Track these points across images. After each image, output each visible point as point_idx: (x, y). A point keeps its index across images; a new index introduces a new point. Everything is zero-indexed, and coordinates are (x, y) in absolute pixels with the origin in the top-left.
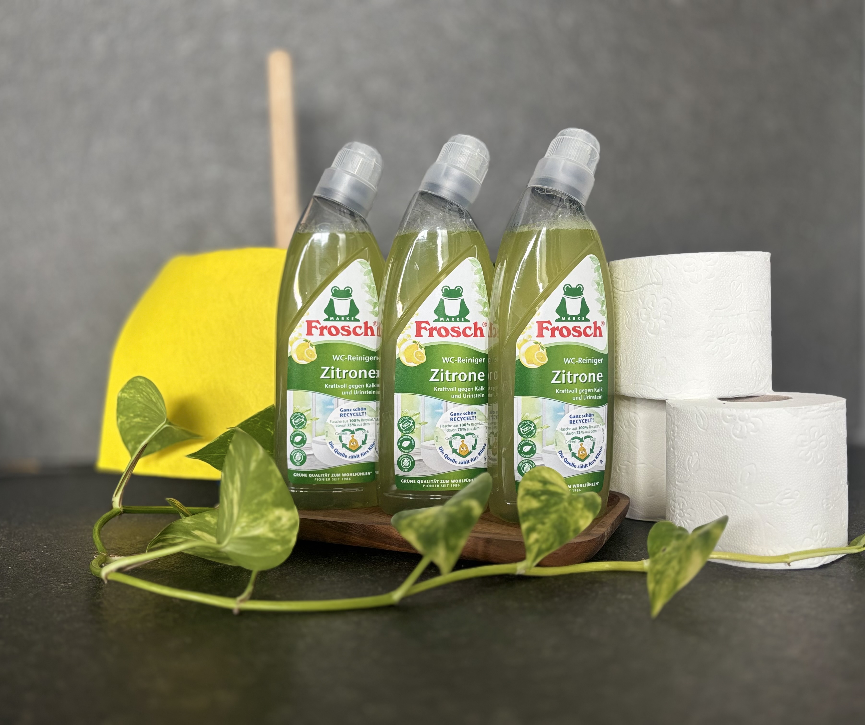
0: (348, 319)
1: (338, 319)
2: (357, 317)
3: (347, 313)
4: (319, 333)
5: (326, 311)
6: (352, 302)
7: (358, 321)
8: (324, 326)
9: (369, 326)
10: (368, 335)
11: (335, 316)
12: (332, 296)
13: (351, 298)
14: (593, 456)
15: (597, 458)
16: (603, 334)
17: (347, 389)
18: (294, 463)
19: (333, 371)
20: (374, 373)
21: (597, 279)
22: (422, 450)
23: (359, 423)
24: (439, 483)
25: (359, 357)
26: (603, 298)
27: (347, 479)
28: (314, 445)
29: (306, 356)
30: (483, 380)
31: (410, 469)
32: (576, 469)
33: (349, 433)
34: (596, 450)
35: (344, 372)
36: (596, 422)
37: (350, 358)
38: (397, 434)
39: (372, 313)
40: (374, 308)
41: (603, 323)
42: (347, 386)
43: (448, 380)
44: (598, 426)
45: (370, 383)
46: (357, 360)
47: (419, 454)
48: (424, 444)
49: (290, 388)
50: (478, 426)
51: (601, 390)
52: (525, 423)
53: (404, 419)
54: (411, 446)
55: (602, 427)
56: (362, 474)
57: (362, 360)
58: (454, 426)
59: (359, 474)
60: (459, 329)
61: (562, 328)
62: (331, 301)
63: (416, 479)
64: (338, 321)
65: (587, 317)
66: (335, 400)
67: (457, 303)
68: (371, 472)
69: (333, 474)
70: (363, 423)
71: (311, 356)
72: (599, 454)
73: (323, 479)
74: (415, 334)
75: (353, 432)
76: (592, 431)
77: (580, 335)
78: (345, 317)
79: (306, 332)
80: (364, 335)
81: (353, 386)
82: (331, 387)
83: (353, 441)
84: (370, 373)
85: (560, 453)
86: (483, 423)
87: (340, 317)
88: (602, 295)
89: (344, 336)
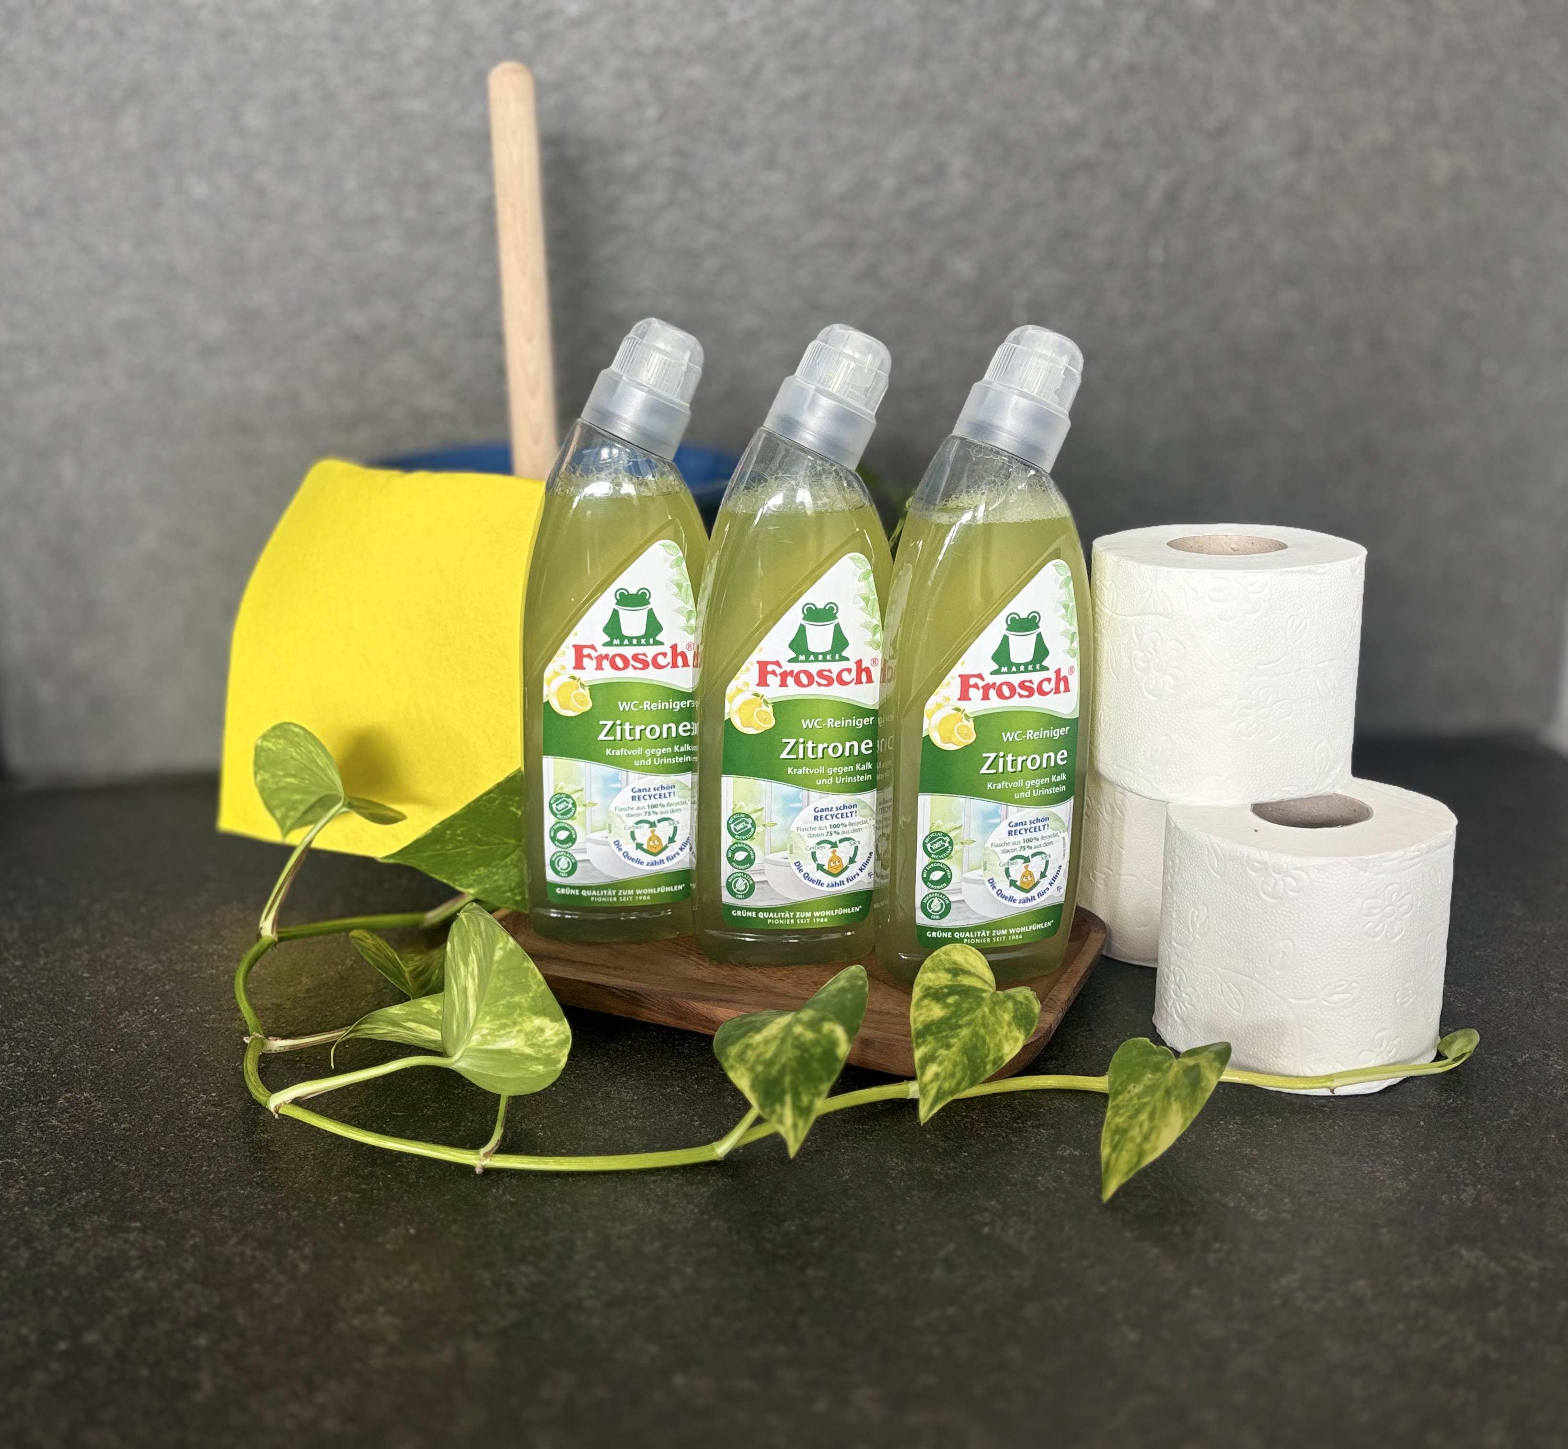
0: (643, 641)
1: (626, 642)
2: (658, 638)
3: (642, 632)
4: (595, 666)
5: (606, 630)
6: (651, 614)
7: (662, 643)
8: (603, 655)
9: (679, 651)
10: (677, 667)
11: (622, 638)
12: (617, 604)
13: (649, 607)
14: (1044, 883)
15: (1051, 884)
16: (1070, 688)
17: (643, 757)
18: (557, 872)
19: (618, 729)
20: (689, 727)
21: (1065, 598)
22: (767, 867)
23: (664, 809)
24: (794, 918)
25: (663, 704)
26: (1074, 628)
27: (645, 898)
28: (589, 846)
29: (573, 703)
30: (870, 751)
31: (747, 896)
32: (1017, 905)
33: (647, 826)
34: (1050, 874)
35: (638, 729)
36: (1053, 829)
37: (648, 706)
38: (726, 841)
39: (685, 629)
40: (689, 620)
41: (1071, 669)
42: (644, 751)
43: (810, 755)
44: (1056, 835)
45: (681, 744)
46: (659, 708)
47: (761, 872)
48: (770, 857)
49: (547, 753)
50: (860, 826)
51: (1063, 777)
52: (934, 836)
53: (738, 817)
54: (749, 860)
55: (1061, 835)
56: (669, 889)
57: (667, 707)
58: (820, 828)
59: (662, 890)
60: (831, 673)
61: (1001, 685)
62: (615, 613)
63: (757, 910)
64: (626, 645)
65: (1044, 663)
66: (622, 774)
67: (829, 630)
68: (684, 885)
69: (621, 891)
70: (670, 809)
71: (582, 703)
72: (1054, 879)
73: (604, 899)
74: (757, 682)
75: (652, 825)
76: (1046, 845)
77: (1031, 694)
78: (639, 638)
79: (573, 665)
80: (672, 667)
81: (653, 750)
82: (617, 754)
83: (654, 838)
84: (681, 729)
85: (992, 882)
86: (868, 821)
87: (630, 639)
88: (1071, 624)
89: (638, 671)
